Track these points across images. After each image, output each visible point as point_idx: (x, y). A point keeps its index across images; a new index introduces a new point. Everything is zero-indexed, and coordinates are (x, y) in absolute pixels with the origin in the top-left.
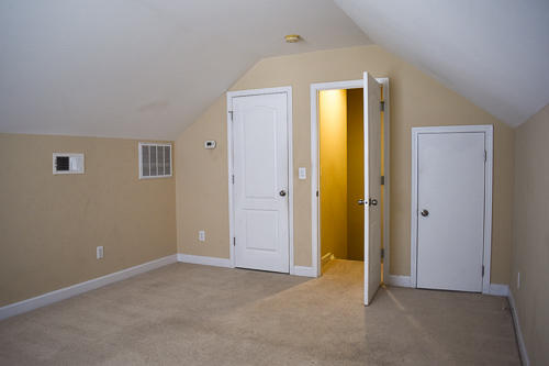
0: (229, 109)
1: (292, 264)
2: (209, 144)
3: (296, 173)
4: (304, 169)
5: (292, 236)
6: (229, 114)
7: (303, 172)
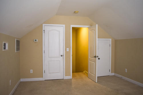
0: (43, 29)
1: (64, 76)
2: (35, 40)
3: (66, 50)
4: (68, 49)
5: (64, 68)
6: (43, 31)
7: (68, 50)
